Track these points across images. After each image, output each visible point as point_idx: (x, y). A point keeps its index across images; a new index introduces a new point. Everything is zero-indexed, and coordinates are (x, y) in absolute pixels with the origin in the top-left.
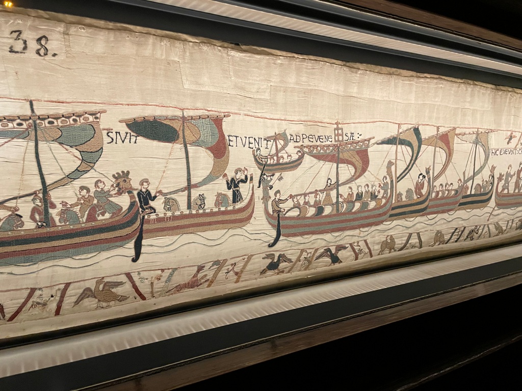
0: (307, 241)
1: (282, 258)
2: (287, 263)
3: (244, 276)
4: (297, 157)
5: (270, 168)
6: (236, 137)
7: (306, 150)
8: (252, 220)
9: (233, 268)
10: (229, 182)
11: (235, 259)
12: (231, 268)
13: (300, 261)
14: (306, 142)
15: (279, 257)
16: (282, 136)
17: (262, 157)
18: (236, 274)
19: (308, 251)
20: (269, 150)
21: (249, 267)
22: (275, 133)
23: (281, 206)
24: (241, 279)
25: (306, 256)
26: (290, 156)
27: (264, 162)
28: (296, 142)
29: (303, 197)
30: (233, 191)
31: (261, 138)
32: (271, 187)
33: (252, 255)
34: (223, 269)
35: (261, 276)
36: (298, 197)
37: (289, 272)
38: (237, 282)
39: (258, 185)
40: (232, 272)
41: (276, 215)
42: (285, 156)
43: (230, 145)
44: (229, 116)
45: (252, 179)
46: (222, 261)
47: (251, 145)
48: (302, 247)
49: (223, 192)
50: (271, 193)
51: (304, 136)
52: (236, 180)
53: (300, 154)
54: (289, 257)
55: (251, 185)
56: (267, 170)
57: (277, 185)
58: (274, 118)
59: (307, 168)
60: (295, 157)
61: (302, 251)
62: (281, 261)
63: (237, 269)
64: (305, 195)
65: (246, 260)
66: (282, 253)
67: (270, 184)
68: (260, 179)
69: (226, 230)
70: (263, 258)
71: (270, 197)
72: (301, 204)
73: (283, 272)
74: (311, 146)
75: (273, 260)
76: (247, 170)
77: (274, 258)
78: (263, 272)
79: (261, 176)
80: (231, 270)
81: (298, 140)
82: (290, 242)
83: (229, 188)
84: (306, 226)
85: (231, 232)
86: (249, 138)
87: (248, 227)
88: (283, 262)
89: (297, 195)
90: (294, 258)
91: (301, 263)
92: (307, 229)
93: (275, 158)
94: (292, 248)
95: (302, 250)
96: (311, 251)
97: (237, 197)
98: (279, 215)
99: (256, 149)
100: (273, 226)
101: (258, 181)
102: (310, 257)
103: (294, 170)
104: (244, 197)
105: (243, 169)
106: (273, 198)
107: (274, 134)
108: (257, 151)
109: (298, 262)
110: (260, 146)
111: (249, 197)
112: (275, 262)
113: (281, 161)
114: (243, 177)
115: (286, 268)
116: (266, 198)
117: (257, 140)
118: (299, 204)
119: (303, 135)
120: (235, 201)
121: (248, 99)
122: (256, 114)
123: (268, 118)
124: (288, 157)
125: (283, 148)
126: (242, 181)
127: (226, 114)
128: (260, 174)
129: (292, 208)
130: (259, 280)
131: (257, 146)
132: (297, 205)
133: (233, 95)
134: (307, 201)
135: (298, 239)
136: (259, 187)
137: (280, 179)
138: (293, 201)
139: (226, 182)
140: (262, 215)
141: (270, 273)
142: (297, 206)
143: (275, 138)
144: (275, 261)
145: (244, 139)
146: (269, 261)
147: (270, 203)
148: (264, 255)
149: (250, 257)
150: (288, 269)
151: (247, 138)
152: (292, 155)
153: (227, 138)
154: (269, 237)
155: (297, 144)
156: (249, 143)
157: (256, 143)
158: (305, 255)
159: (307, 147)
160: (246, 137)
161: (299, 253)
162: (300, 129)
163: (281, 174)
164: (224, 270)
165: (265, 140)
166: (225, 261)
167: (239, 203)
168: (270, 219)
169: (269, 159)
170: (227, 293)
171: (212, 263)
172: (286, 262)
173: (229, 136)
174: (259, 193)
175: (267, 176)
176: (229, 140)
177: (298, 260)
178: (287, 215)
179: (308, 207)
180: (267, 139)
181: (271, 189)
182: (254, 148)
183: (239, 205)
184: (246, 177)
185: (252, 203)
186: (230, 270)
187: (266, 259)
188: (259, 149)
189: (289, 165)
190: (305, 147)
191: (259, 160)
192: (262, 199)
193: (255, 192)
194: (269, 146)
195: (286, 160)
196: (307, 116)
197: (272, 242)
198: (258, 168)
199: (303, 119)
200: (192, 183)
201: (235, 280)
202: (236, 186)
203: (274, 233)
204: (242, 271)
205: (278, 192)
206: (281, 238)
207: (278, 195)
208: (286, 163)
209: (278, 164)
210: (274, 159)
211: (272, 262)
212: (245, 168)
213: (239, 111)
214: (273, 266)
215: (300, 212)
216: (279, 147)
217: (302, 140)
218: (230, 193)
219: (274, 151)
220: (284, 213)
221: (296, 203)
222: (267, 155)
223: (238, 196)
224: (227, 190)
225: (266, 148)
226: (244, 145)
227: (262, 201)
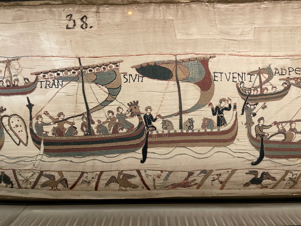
0: (292, 163)
1: (266, 175)
2: (270, 181)
3: (227, 185)
4: (282, 88)
5: (254, 98)
6: (221, 73)
7: (293, 82)
8: (235, 141)
9: (218, 178)
10: (214, 110)
11: (220, 171)
12: (216, 177)
13: (284, 180)
14: (293, 75)
15: (263, 174)
16: (268, 70)
17: (245, 89)
18: (221, 182)
19: (294, 172)
20: (252, 83)
21: (232, 179)
22: (259, 68)
23: (264, 131)
24: (225, 187)
25: (291, 177)
26: (275, 87)
27: (247, 93)
28: (282, 74)
29: (288, 124)
30: (218, 117)
31: (245, 73)
32: (255, 115)
33: (237, 170)
34: (209, 177)
35: (245, 188)
36: (284, 124)
37: (273, 188)
38: (222, 188)
39: (241, 112)
40: (217, 181)
41: (259, 138)
42: (270, 88)
43: (215, 80)
44: (215, 57)
45: (235, 107)
46: (208, 171)
47: (235, 80)
48: (287, 168)
49: (209, 118)
50: (255, 119)
51: (291, 69)
52: (220, 108)
53: (286, 86)
54: (273, 175)
55: (235, 112)
56: (250, 100)
57: (260, 113)
58: (258, 55)
59: (293, 99)
60: (280, 88)
61: (287, 172)
62: (264, 178)
63: (221, 179)
64: (291, 122)
65: (230, 172)
66: (266, 171)
67: (253, 112)
68: (244, 107)
69: (212, 147)
70: (246, 173)
71: (253, 123)
72: (287, 131)
73: (266, 187)
74: (298, 78)
75: (257, 176)
76: (230, 100)
77: (258, 174)
78: (246, 185)
79: (244, 105)
80: (217, 179)
81: (284, 73)
82: (274, 163)
83: (214, 114)
84: (291, 150)
85: (216, 149)
86: (233, 73)
87: (232, 147)
88: (266, 179)
89: (282, 123)
90: (278, 177)
91: (286, 182)
92: (292, 153)
93: (259, 89)
94: (276, 168)
95: (287, 171)
96: (296, 172)
97: (221, 121)
98: (262, 139)
99: (239, 83)
100: (256, 147)
101: (241, 109)
102: (295, 178)
103: (279, 100)
104: (228, 122)
105: (227, 99)
107: (258, 69)
108: (240, 84)
109: (282, 182)
110: (244, 80)
111: (232, 122)
112: (258, 178)
113: (265, 92)
114: (227, 106)
115: (269, 184)
116: (249, 124)
117: (241, 75)
118: (285, 130)
119: (289, 68)
120: (219, 124)
121: (232, 42)
122: (239, 53)
123: (252, 55)
124: (272, 88)
125: (267, 81)
126: (226, 109)
127: (212, 55)
128: (243, 104)
129: (276, 134)
130: (242, 190)
131: (241, 80)
132: (282, 131)
133: (218, 39)
134: (293, 127)
135: (283, 161)
136: (243, 114)
137: (264, 107)
138: (278, 127)
139: (211, 110)
140: (245, 137)
141: (252, 186)
142: (283, 132)
143: (259, 72)
144: (259, 177)
145: (228, 75)
146: (253, 176)
147: (253, 128)
148: (247, 171)
149: (234, 171)
150: (271, 186)
152: (277, 87)
153: (213, 74)
154: (252, 157)
155: (282, 77)
156: (233, 78)
157: (240, 77)
158: (289, 176)
159: (293, 79)
160: (230, 73)
161: (284, 173)
162: (287, 63)
163: (265, 103)
164: (210, 178)
165: (249, 74)
166: (211, 171)
167: (223, 127)
168: (253, 142)
169: (252, 91)
170: (214, 196)
171: (200, 171)
172: (269, 179)
174: (242, 119)
175: (250, 105)
176: (215, 76)
177: (283, 179)
178: (271, 139)
179: (294, 133)
180: (251, 74)
181: (254, 116)
182: (238, 82)
183: (223, 128)
184: (230, 105)
185: (236, 127)
186: (215, 178)
187: (249, 175)
188: (243, 82)
189: (274, 96)
190: (291, 79)
191: (242, 92)
192: (245, 124)
193: (238, 118)
194: (253, 80)
195: (270, 91)
196: (294, 51)
197: (255, 160)
198: (242, 98)
199: (289, 54)
200: (183, 110)
201: (220, 187)
202: (221, 112)
203: (257, 154)
204: (226, 181)
205: (262, 118)
206: (265, 158)
207: (262, 121)
208: (271, 94)
209: (262, 94)
210: (257, 91)
211: (255, 177)
212: (228, 98)
213: (224, 52)
214: (256, 181)
215: (285, 137)
216: (263, 79)
217: (288, 73)
218: (215, 119)
219: (257, 83)
220: (268, 137)
221: (281, 129)
222: (250, 87)
223: (222, 121)
224: (213, 116)
225: (249, 81)
226: (228, 79)
227: (245, 126)
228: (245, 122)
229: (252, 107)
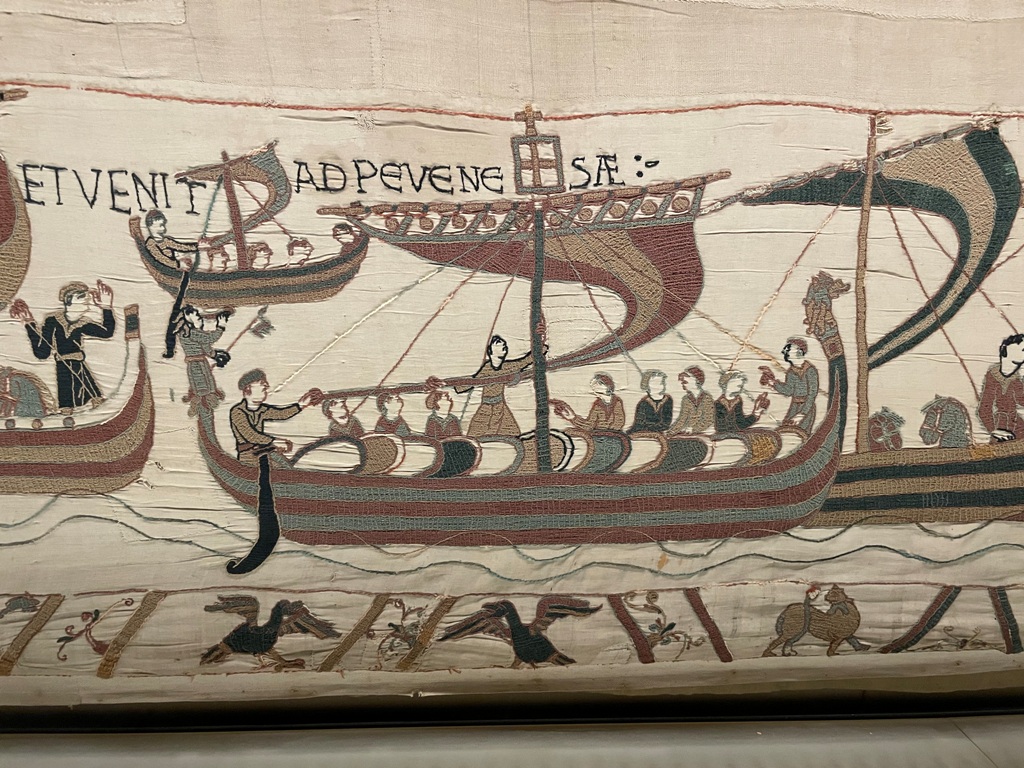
0: (398, 565)
1: (291, 615)
2: (309, 637)
3: (128, 660)
4: (333, 249)
5: (213, 286)
6: (57, 170)
7: (376, 222)
8: (148, 472)
9: (88, 629)
10: (39, 332)
11: (95, 599)
12: (79, 625)
13: (371, 637)
14: (376, 193)
15: (279, 610)
16: (264, 165)
17: (173, 246)
18: (100, 647)
19: (409, 603)
20: (201, 219)
21: (148, 632)
22: (225, 155)
23: (271, 428)
24: (119, 668)
25: (397, 622)
26: (304, 243)
27: (184, 265)
28: (326, 189)
29: (372, 401)
30: (59, 364)
31: (164, 176)
32: (223, 359)
33: (166, 594)
34: (50, 624)
35: (208, 668)
36: (352, 403)
37: (326, 667)
38: (105, 671)
39: (162, 347)
40: (81, 641)
41: (251, 460)
42: (279, 244)
43: (29, 200)
44: (24, 95)
45: (133, 323)
46: (42, 600)
47: (120, 201)
48: (378, 585)
49: (19, 367)
50: (227, 379)
51: (366, 169)
52: (64, 324)
53: (348, 238)
54: (322, 615)
55: (134, 345)
56: (199, 294)
58: (215, 96)
59: (384, 296)
60: (327, 248)
61: (381, 601)
62: (283, 628)
63: (100, 633)
64: (382, 394)
65: (136, 605)
66: (292, 599)
67: (217, 346)
68: (171, 327)
70: (208, 609)
71: (220, 395)
72: (367, 429)
73: (299, 664)
74: (395, 208)
75: (255, 618)
76: (108, 290)
77: (256, 611)
78: (212, 656)
79: (173, 316)
80: (81, 632)
81: (338, 185)
82: (324, 563)
83: (41, 352)
84: (391, 509)
85: (69, 506)
86: (111, 173)
88: (292, 631)
89: (344, 395)
90: (344, 623)
91: (377, 642)
92: (400, 523)
93: (231, 249)
94: (336, 585)
95: (378, 595)
96: (420, 603)
97: (76, 386)
98: (264, 463)
99: (143, 216)
100: (242, 498)
101: (164, 332)
102: (415, 626)
103: (322, 298)
104: (106, 387)
105: (92, 285)
106: (233, 396)
107: (218, 160)
108: (149, 223)
109: (363, 641)
110: (162, 204)
111: (127, 391)
112: (258, 629)
113: (260, 262)
114: (96, 317)
115: (310, 653)
116: (203, 398)
117: (147, 180)
118: (356, 426)
119: (357, 163)
120: (67, 399)
121: (88, 28)
122: (131, 85)
123: (186, 96)
124: (291, 246)
125: (266, 213)
126: (92, 330)
128: (169, 310)
129: (322, 442)
130: (199, 678)
131: (148, 205)
132: (347, 431)
133: (26, 15)
134: (391, 416)
135: (361, 555)
136: (170, 354)
137: (262, 328)
138: (329, 415)
139: (25, 332)
140: (190, 457)
141: (237, 661)
142: (350, 433)
143: (227, 173)
144: (261, 623)
145: (89, 182)
146: (237, 620)
147: (221, 415)
148: (212, 599)
149: (153, 599)
150: (319, 659)
151: (104, 176)
152: (312, 240)
153: (18, 173)
154: (230, 538)
155: (329, 200)
156: (114, 192)
157: (142, 192)
158: (391, 615)
159: (378, 210)
160: (98, 172)
161: (368, 607)
162: (347, 141)
163: (263, 311)
164: (55, 629)
165: (181, 179)
166: (56, 600)
167: (83, 407)
168: (224, 474)
169: (204, 255)
172: (305, 631)
173: (24, 167)
174: (171, 377)
175: (201, 317)
176: (28, 182)
177: (365, 629)
178: (307, 462)
179: (398, 441)
180: (190, 179)
181: (221, 364)
182: (136, 212)
183: (86, 416)
184: (108, 315)
185: (144, 411)
186: (75, 631)
187: (220, 615)
188: (157, 215)
189: (297, 280)
190: (368, 210)
191: (158, 256)
192: (185, 400)
193: (149, 371)
194: (201, 205)
195: (281, 258)
196: (371, 86)
197: (244, 553)
198: (160, 283)
199: (352, 98)
201: (95, 667)
202: (70, 345)
203: (248, 526)
204: (120, 644)
205: (258, 376)
206: (283, 544)
207: (257, 388)
208: (285, 272)
209: (245, 272)
210: (224, 254)
211: (247, 624)
212: (99, 282)
213: (61, 77)
214: (250, 640)
215: (363, 457)
216: (248, 208)
217: (353, 181)
218: (46, 372)
219: (221, 224)
220: (290, 455)
221: (343, 422)
222: (195, 237)
223: (78, 385)
224: (36, 361)
225: (188, 212)
226: (91, 199)
227: (188, 406)
228: (183, 387)
229: (210, 326)
